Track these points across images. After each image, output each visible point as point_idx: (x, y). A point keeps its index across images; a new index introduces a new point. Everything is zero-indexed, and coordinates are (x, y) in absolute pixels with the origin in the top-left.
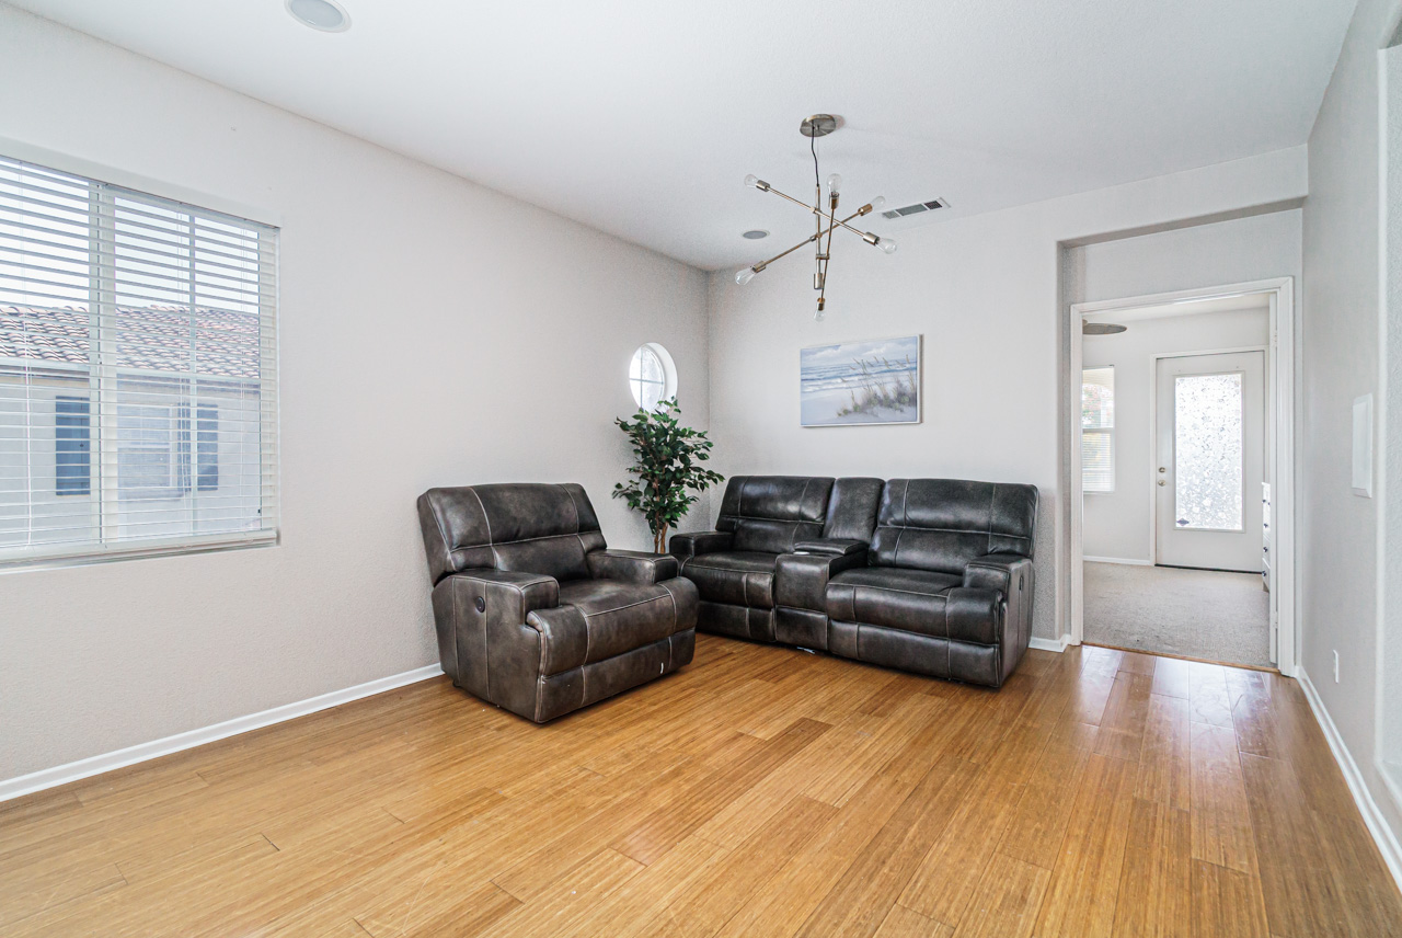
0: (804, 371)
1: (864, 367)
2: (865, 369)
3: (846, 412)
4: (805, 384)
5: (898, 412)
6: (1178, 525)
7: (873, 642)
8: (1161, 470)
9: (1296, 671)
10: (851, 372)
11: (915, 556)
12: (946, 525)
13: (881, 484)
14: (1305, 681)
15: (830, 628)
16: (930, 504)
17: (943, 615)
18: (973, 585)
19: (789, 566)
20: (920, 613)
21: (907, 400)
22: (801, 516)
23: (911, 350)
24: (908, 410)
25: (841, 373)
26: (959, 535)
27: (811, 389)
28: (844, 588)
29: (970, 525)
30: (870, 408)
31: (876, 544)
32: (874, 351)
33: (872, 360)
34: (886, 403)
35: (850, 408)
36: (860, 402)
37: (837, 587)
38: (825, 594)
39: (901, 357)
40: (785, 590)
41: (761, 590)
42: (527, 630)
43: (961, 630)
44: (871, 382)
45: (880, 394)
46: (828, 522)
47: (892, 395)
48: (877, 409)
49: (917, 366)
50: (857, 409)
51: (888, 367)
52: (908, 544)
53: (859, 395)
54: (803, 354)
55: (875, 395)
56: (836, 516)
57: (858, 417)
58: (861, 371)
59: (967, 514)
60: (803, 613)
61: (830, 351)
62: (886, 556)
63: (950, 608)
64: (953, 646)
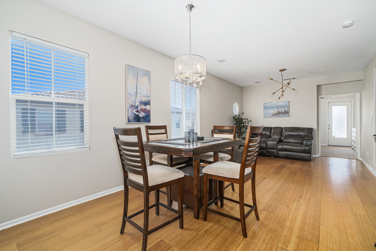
0: (264, 107)
1: (277, 106)
2: (278, 107)
3: (273, 115)
4: (265, 109)
5: (284, 115)
6: (333, 137)
7: (287, 155)
8: (329, 125)
9: (360, 159)
10: (275, 107)
11: (291, 140)
12: (296, 135)
13: (282, 128)
14: (363, 160)
15: (278, 152)
16: (293, 131)
17: (301, 149)
18: (305, 144)
19: (268, 142)
20: (297, 149)
21: (287, 113)
22: (265, 134)
23: (287, 104)
24: (287, 115)
25: (272, 108)
26: (299, 137)
27: (266, 110)
28: (281, 145)
29: (301, 135)
30: (278, 114)
31: (282, 139)
32: (280, 104)
33: (279, 105)
34: (282, 113)
35: (274, 114)
36: (276, 112)
37: (279, 145)
38: (277, 146)
39: (286, 105)
40: (268, 146)
41: (264, 146)
42: (240, 150)
43: (304, 152)
44: (279, 109)
45: (281, 111)
46: (272, 135)
47: (283, 112)
48: (280, 114)
49: (289, 107)
50: (276, 114)
51: (282, 107)
52: (290, 139)
53: (276, 111)
54: (264, 104)
55: (280, 112)
56: (273, 134)
57: (276, 116)
58: (277, 107)
59: (301, 133)
60: (272, 150)
61: (270, 104)
62: (285, 141)
63: (302, 148)
64: (303, 154)
